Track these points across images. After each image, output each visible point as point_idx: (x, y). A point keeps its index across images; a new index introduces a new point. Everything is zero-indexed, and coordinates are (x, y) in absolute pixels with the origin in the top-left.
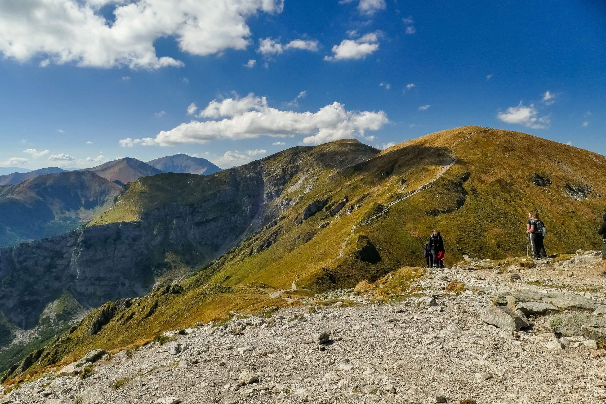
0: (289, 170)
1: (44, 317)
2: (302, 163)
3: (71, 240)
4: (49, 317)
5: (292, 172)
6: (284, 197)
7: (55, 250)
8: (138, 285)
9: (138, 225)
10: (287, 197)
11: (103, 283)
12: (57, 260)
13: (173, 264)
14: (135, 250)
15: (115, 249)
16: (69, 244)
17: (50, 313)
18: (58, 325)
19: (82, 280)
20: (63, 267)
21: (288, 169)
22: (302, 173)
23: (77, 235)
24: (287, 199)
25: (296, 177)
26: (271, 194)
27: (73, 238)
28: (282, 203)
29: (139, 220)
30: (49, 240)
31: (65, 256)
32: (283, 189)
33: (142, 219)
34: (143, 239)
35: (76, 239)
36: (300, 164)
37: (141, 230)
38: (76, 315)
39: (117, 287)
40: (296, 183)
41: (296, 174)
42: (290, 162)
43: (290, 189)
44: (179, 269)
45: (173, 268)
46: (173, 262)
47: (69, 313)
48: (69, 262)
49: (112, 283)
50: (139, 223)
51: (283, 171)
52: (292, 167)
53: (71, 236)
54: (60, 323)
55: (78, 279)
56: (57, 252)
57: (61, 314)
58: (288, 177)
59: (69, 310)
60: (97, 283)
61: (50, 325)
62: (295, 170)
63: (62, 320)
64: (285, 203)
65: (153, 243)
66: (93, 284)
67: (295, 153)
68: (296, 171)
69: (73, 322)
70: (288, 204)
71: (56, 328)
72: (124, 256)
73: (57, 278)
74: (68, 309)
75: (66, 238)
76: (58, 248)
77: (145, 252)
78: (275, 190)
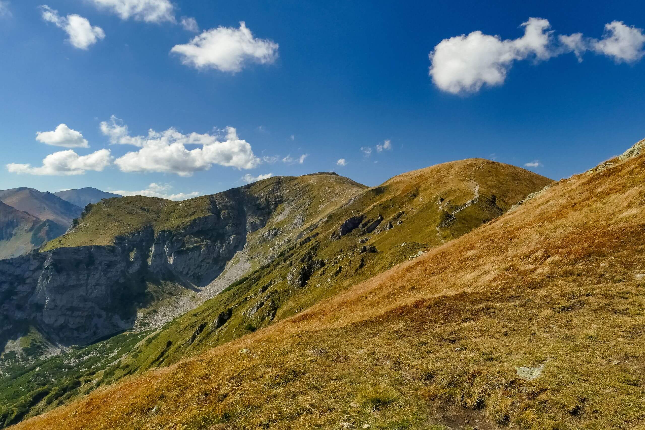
0: (273, 199)
1: (7, 351)
2: (285, 193)
3: (35, 263)
4: (14, 351)
5: (276, 202)
6: (271, 227)
7: (15, 274)
8: (117, 316)
9: (112, 250)
10: (274, 227)
11: (76, 313)
12: (18, 286)
13: (154, 294)
14: (109, 278)
15: (88, 276)
16: (32, 268)
17: (14, 347)
18: (28, 360)
19: (50, 309)
20: (25, 294)
21: (271, 198)
22: (286, 203)
23: (42, 258)
24: (275, 229)
25: (280, 207)
26: (255, 222)
27: (36, 261)
28: (269, 233)
29: (113, 245)
30: (8, 262)
31: (27, 281)
32: (268, 219)
33: (115, 243)
34: (118, 266)
35: (42, 263)
36: (283, 194)
37: (116, 256)
38: (48, 350)
39: (92, 319)
40: (281, 213)
41: (280, 204)
42: (273, 191)
43: (275, 219)
44: (162, 300)
45: (156, 299)
46: (154, 292)
47: (39, 347)
48: (34, 288)
49: (86, 314)
50: (113, 247)
51: (266, 200)
52: (275, 196)
53: (34, 259)
54: (30, 358)
55: (47, 308)
56: (17, 276)
57: (30, 349)
58: (272, 207)
59: (38, 344)
60: (69, 313)
61: (17, 361)
62: (279, 199)
63: (31, 354)
64: (272, 232)
65: (131, 271)
66: (65, 315)
67: (277, 182)
68: (280, 201)
69: (46, 357)
70: (276, 233)
71: (26, 364)
72: (97, 284)
73: (19, 307)
74: (36, 342)
75: (29, 260)
76: (18, 272)
77: (122, 281)
78: (260, 220)
